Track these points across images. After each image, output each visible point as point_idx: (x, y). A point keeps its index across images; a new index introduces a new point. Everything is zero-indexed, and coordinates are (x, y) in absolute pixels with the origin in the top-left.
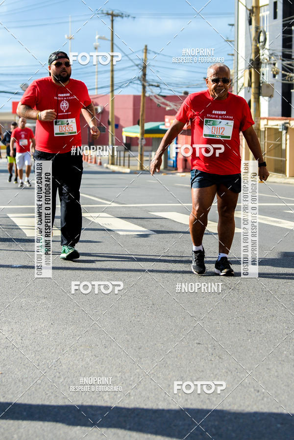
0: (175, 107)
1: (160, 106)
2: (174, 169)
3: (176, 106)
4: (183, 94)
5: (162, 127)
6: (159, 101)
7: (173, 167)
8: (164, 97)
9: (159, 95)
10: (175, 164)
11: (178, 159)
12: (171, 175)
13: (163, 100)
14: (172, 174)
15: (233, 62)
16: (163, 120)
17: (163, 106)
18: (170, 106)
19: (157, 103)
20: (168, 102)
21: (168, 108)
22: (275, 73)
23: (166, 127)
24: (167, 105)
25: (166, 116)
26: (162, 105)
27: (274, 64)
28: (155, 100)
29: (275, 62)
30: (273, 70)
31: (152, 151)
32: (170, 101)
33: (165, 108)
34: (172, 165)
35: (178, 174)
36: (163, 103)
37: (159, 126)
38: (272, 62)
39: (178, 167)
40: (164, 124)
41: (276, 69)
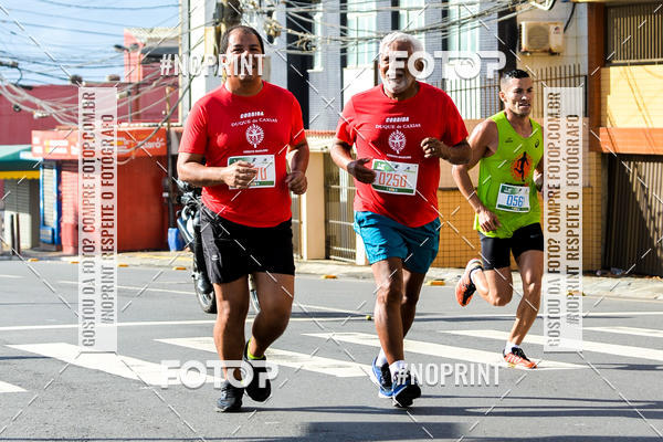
0: (54, 111)
1: (20, 110)
2: (54, 248)
3: (56, 108)
4: (69, 83)
5: (25, 156)
6: (19, 98)
7: (53, 242)
8: (28, 88)
9: (16, 85)
10: (56, 236)
11: (62, 225)
12: (48, 262)
13: (26, 96)
14: (50, 259)
15: (180, 9)
16: (28, 141)
17: (29, 109)
18: (41, 108)
19: (14, 102)
20: (37, 101)
21: (37, 114)
22: (272, 33)
23: (34, 155)
24: (35, 107)
25: (34, 132)
26: (23, 107)
27: (270, 14)
28: (9, 96)
29: (272, 8)
30: (268, 26)
31: (3, 210)
32: (42, 99)
33: (32, 115)
34: (50, 239)
35: (64, 259)
36: (27, 103)
37: (18, 154)
38: (266, 9)
39: (63, 243)
40: (30, 150)
41: (274, 24)
